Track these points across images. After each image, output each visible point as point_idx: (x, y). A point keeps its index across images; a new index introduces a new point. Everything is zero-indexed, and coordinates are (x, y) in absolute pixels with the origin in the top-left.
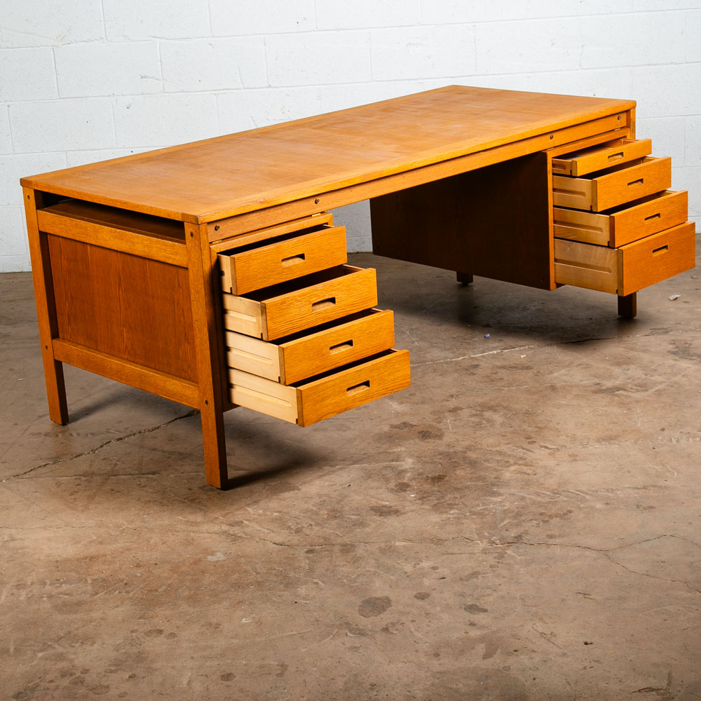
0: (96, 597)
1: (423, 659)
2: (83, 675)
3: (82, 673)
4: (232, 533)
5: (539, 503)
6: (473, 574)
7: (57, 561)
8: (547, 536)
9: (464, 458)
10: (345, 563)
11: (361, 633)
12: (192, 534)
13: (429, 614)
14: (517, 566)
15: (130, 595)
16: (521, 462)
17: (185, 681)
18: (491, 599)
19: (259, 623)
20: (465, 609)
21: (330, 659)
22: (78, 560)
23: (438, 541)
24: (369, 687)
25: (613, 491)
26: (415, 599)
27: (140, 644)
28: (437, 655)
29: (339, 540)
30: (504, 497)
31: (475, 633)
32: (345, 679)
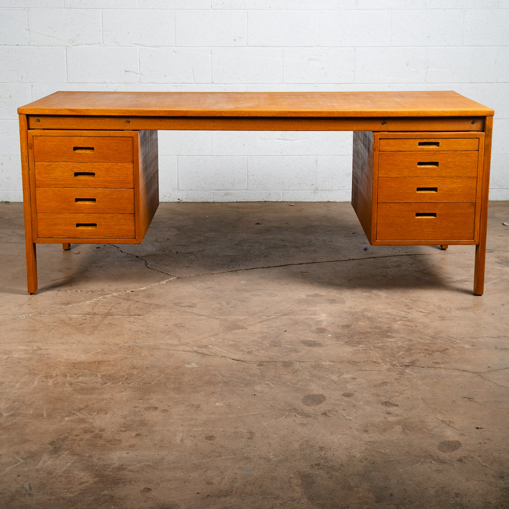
0: (105, 385)
1: (357, 433)
2: (100, 433)
3: (99, 431)
4: (201, 352)
5: (423, 343)
6: (383, 383)
7: (74, 363)
8: (433, 362)
9: (363, 316)
10: (286, 373)
11: (307, 416)
12: (172, 351)
13: (355, 406)
14: (415, 380)
15: (131, 385)
16: (405, 319)
17: (178, 439)
18: (400, 398)
19: (229, 406)
20: (382, 404)
21: (285, 430)
22: (90, 363)
23: (354, 363)
24: (319, 449)
25: (475, 338)
26: (343, 397)
27: (142, 415)
28: (366, 431)
29: (280, 359)
30: (397, 339)
31: (391, 419)
32: (299, 443)
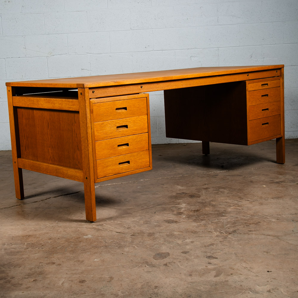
0: (27, 250)
1: (184, 277)
2: (11, 279)
3: (11, 278)
4: (97, 228)
5: (244, 219)
6: (211, 244)
7: (13, 237)
8: (248, 231)
9: (210, 204)
10: (149, 240)
11: (153, 266)
12: (79, 228)
13: (188, 259)
14: (233, 242)
15: (43, 249)
16: (236, 205)
17: (61, 283)
18: (220, 254)
19: (103, 261)
20: (206, 257)
21: (135, 276)
22: (23, 236)
23: (195, 232)
24: (154, 287)
25: (280, 215)
26: (182, 254)
27: (43, 268)
28: (191, 275)
29: (148, 231)
30: (228, 217)
31: (210, 267)
32: (142, 284)
